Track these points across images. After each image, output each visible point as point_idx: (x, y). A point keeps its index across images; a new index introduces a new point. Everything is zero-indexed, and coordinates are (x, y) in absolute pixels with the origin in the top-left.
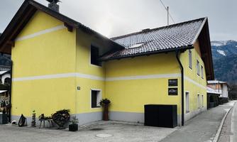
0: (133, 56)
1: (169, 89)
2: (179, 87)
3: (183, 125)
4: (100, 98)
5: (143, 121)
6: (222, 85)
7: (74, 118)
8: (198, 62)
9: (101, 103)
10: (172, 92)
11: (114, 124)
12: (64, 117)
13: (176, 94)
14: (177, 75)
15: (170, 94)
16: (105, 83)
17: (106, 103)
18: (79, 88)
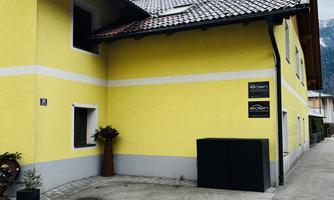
0: (170, 31)
1: (251, 104)
2: (272, 99)
3: (281, 182)
4: (94, 126)
5: (195, 177)
6: (324, 100)
7: (32, 175)
8: (297, 52)
9: (96, 136)
10: (258, 111)
11: (126, 184)
12: (5, 171)
13: (266, 114)
14: (266, 74)
15: (252, 114)
16: (105, 91)
17: (108, 137)
18: (43, 102)
